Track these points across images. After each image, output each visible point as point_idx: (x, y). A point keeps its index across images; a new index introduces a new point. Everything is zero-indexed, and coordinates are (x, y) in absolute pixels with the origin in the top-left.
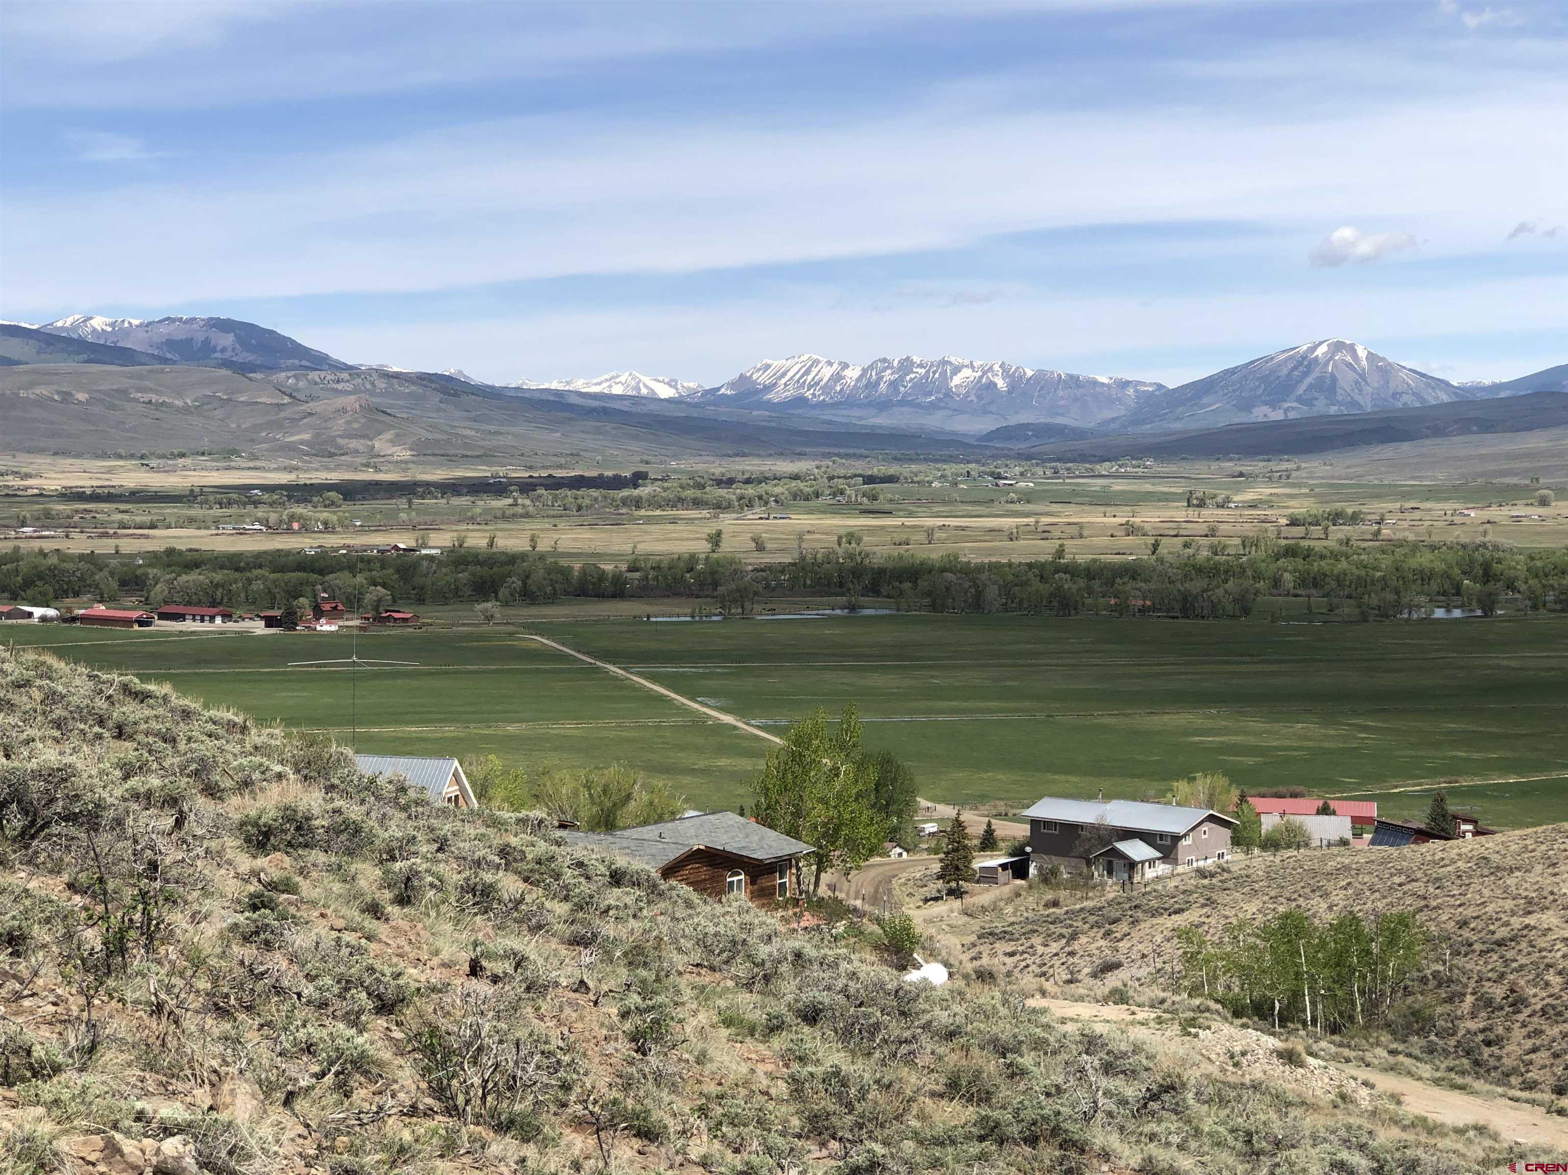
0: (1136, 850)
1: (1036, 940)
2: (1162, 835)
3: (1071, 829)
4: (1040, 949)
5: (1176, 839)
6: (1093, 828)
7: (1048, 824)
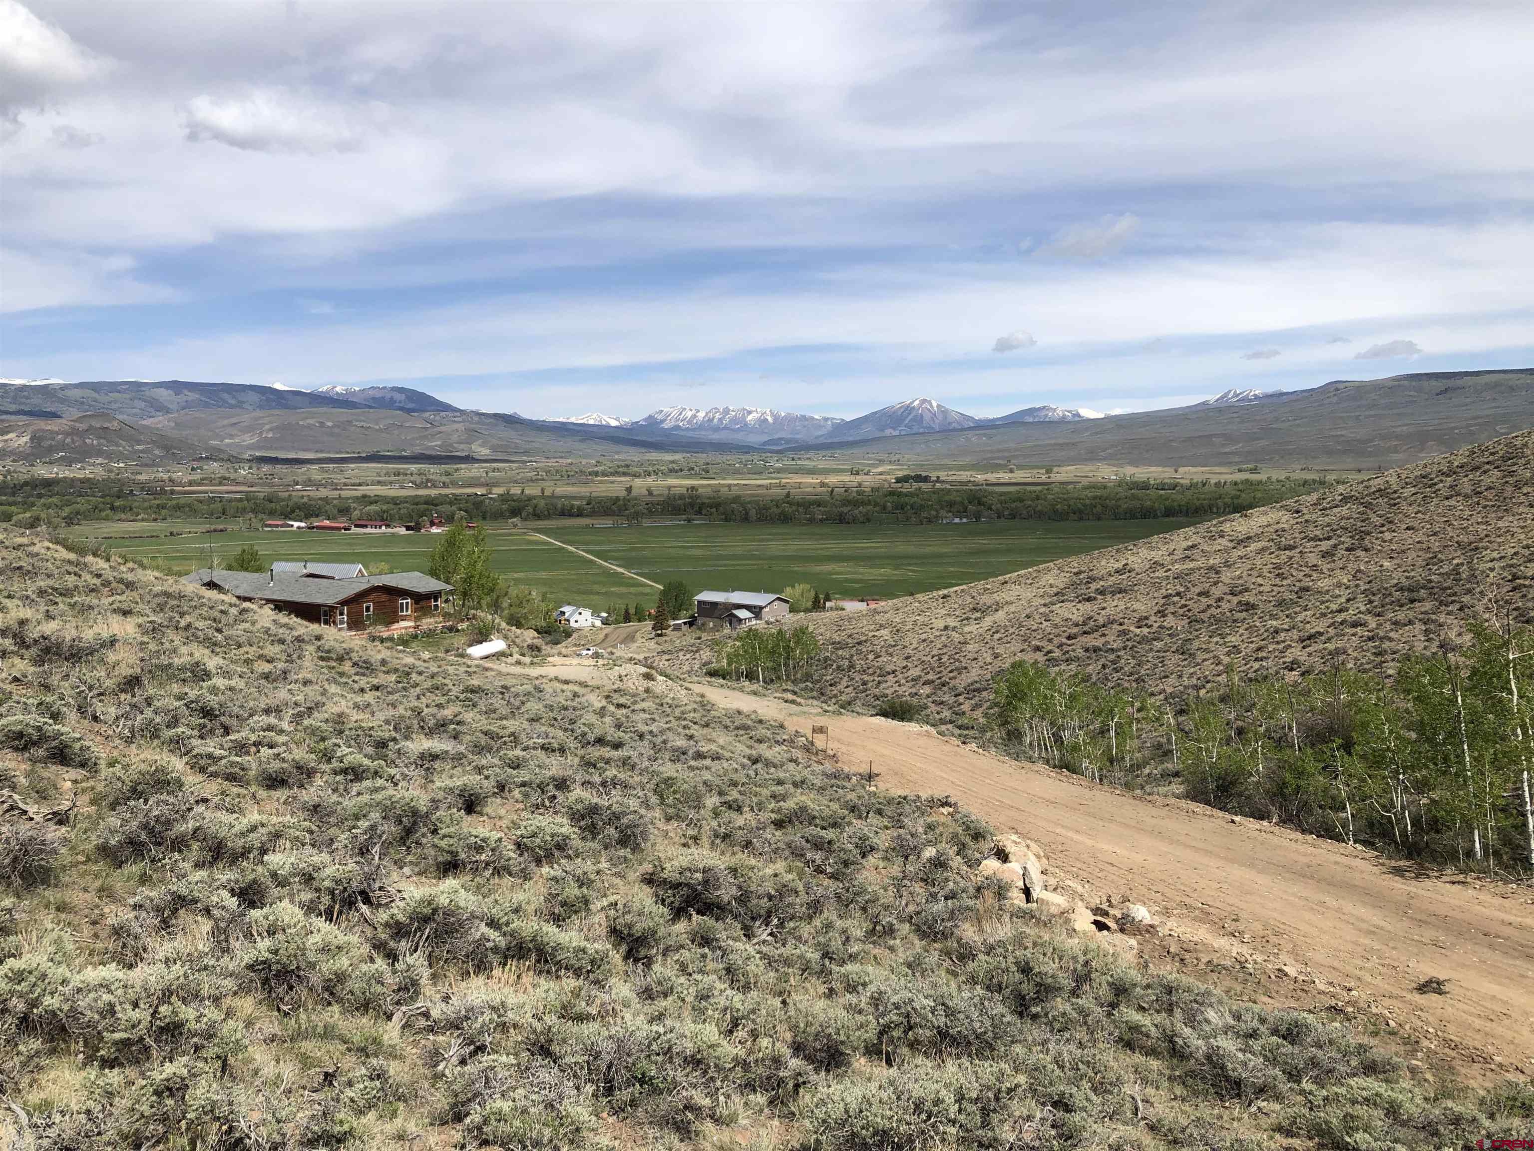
0: (743, 614)
1: (681, 653)
2: (755, 607)
3: (714, 605)
4: (681, 657)
5: (761, 608)
6: (725, 604)
7: (705, 603)
